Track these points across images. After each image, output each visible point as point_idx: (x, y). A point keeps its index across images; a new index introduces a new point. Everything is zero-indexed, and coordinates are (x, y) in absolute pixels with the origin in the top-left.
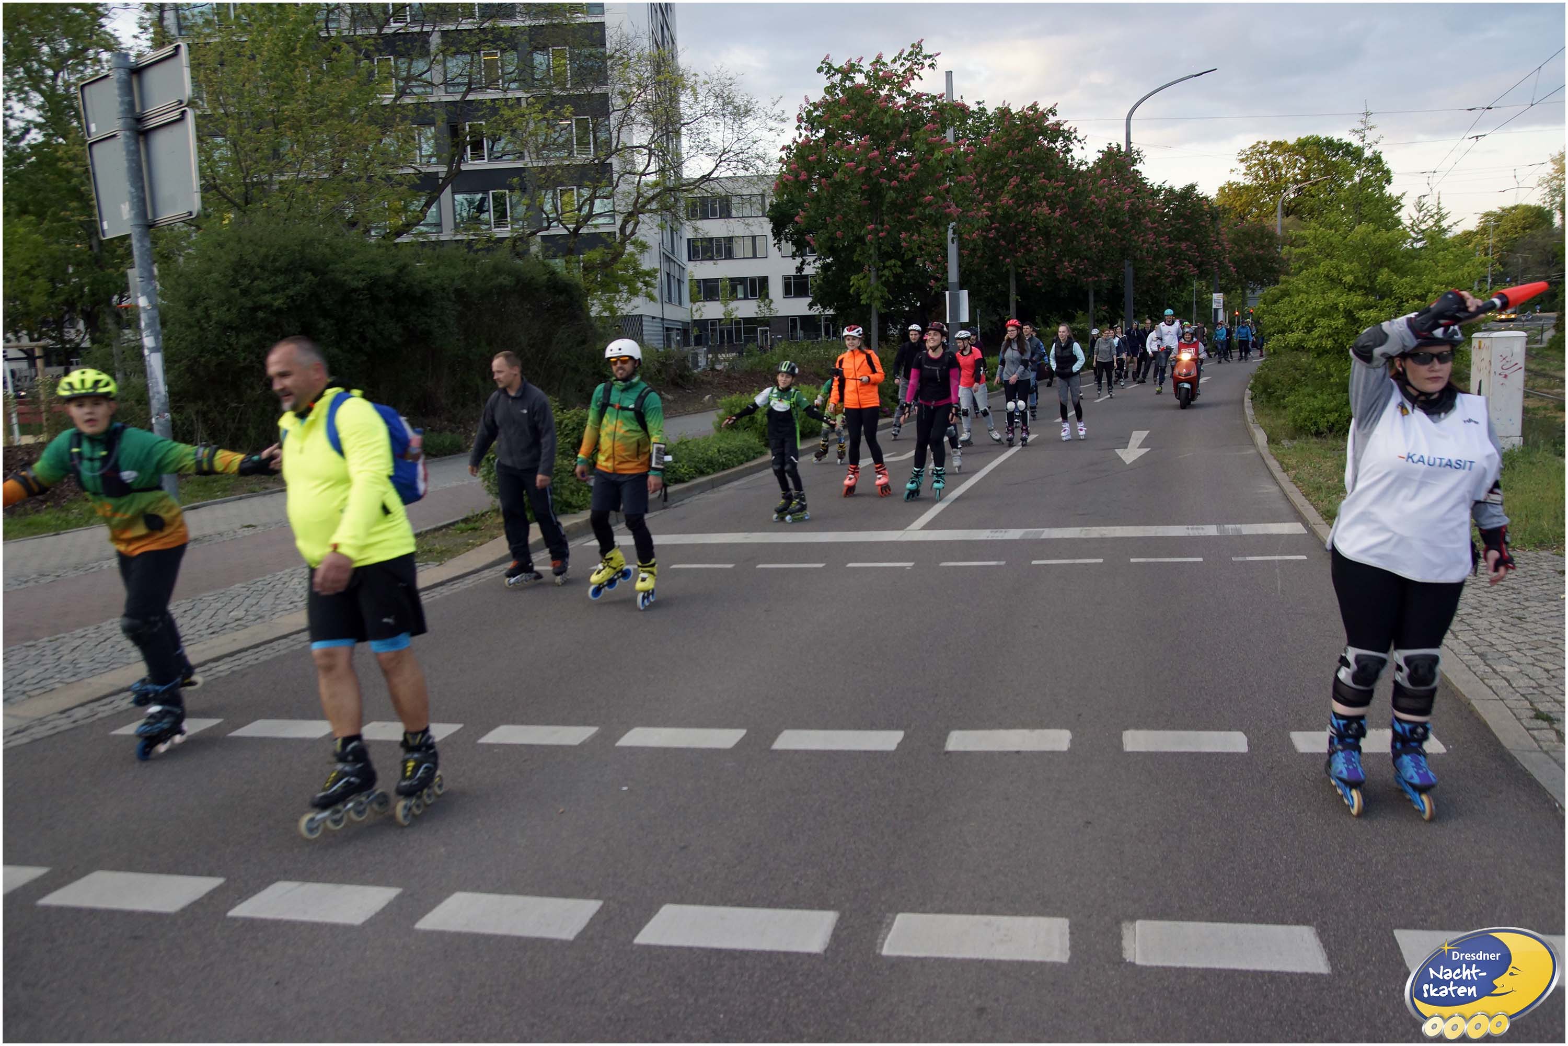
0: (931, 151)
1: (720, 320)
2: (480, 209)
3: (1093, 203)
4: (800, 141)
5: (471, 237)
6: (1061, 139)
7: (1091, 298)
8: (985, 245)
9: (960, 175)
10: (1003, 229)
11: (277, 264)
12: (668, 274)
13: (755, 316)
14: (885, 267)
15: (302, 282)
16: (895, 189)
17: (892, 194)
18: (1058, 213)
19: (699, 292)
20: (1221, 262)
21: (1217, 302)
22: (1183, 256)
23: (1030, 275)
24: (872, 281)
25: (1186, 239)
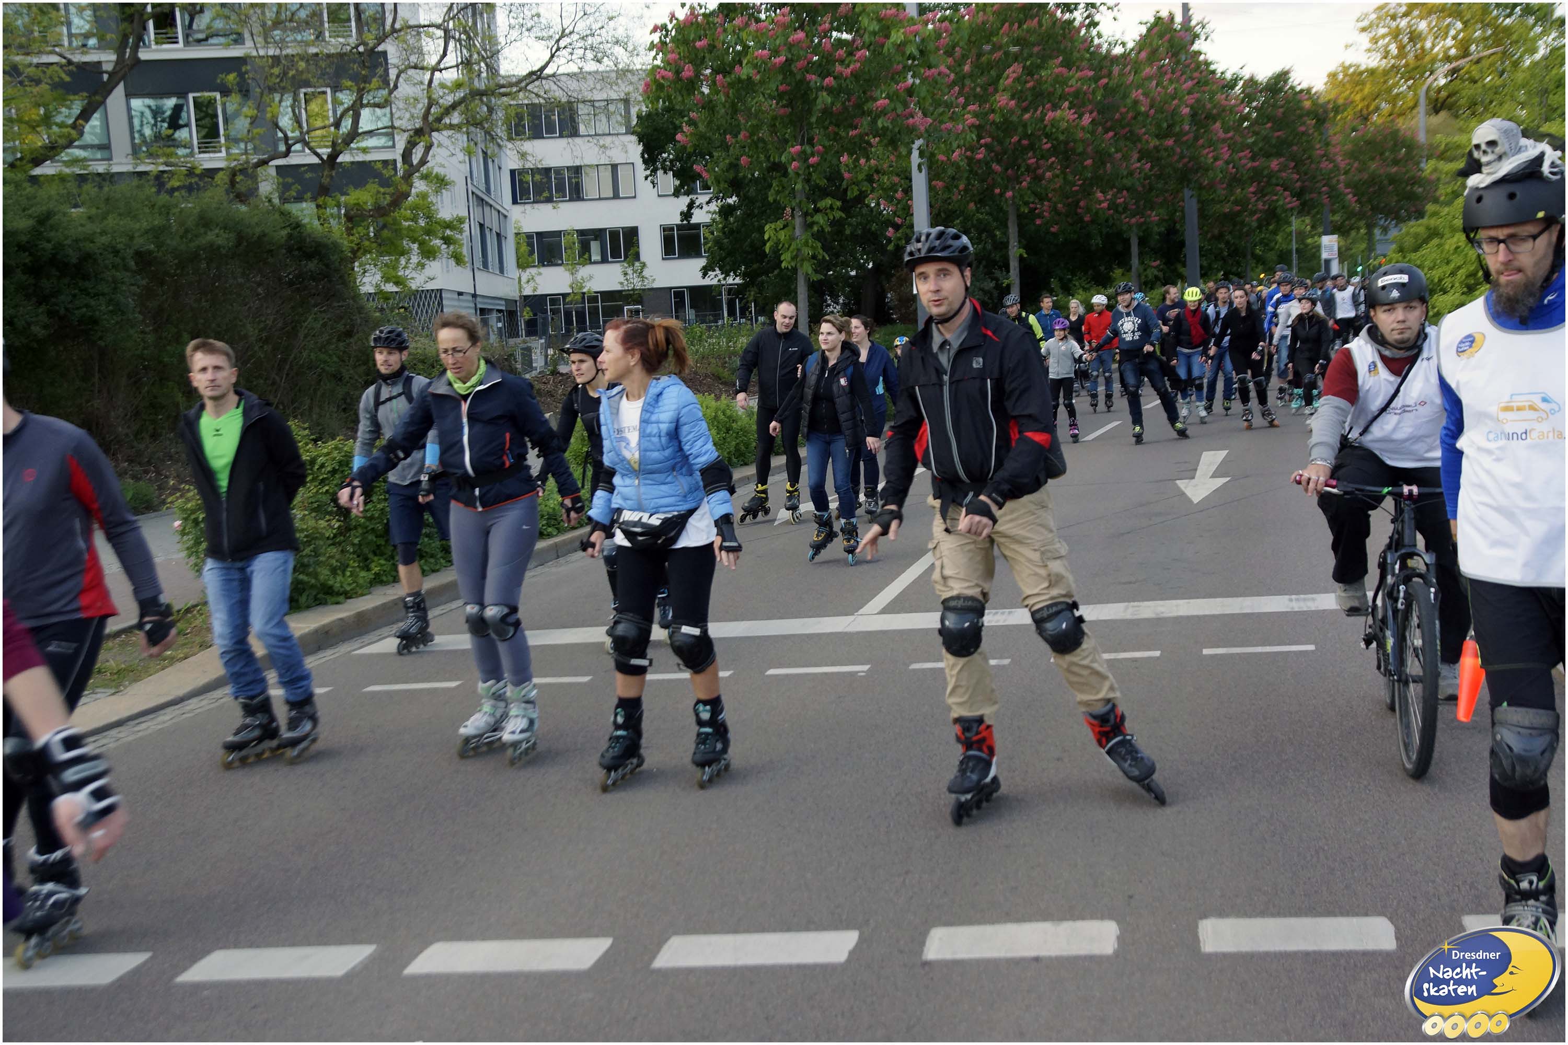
0: (883, 29)
1: (565, 295)
2: (175, 122)
3: (1135, 103)
4: (681, 15)
5: (162, 168)
7: (1135, 249)
8: (971, 171)
9: (929, 67)
10: (998, 148)
12: (482, 226)
13: (619, 288)
14: (817, 210)
16: (830, 90)
17: (825, 99)
18: (1086, 119)
19: (531, 253)
20: (1333, 188)
21: (1330, 248)
22: (1274, 181)
23: (1040, 216)
24: (798, 232)
25: (1279, 155)
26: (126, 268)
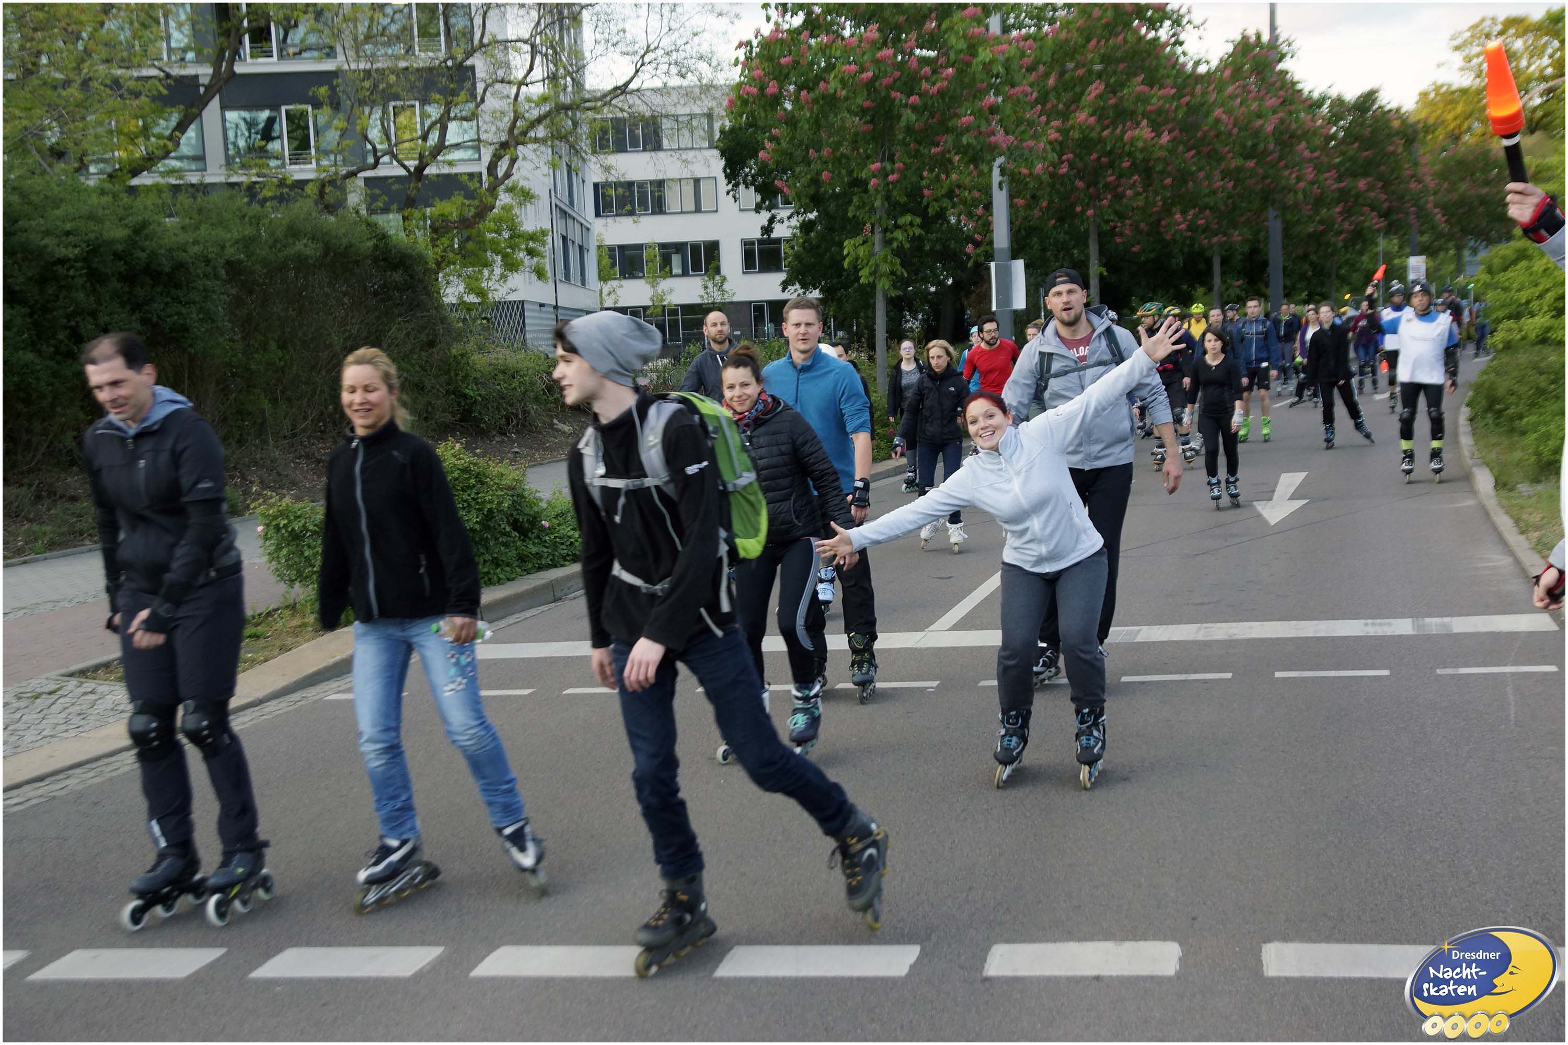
0: (971, 50)
1: (645, 308)
2: (267, 134)
3: (1218, 121)
4: (766, 32)
5: (254, 179)
6: (1167, 24)
8: (1053, 186)
9: (1012, 85)
10: (1080, 165)
12: (564, 239)
13: (698, 301)
14: (897, 227)
17: (909, 116)
18: (1165, 138)
19: (613, 265)
20: (1421, 208)
21: (1417, 269)
22: (1361, 200)
23: (1121, 234)
24: (877, 248)
25: (1365, 175)
26: (217, 277)
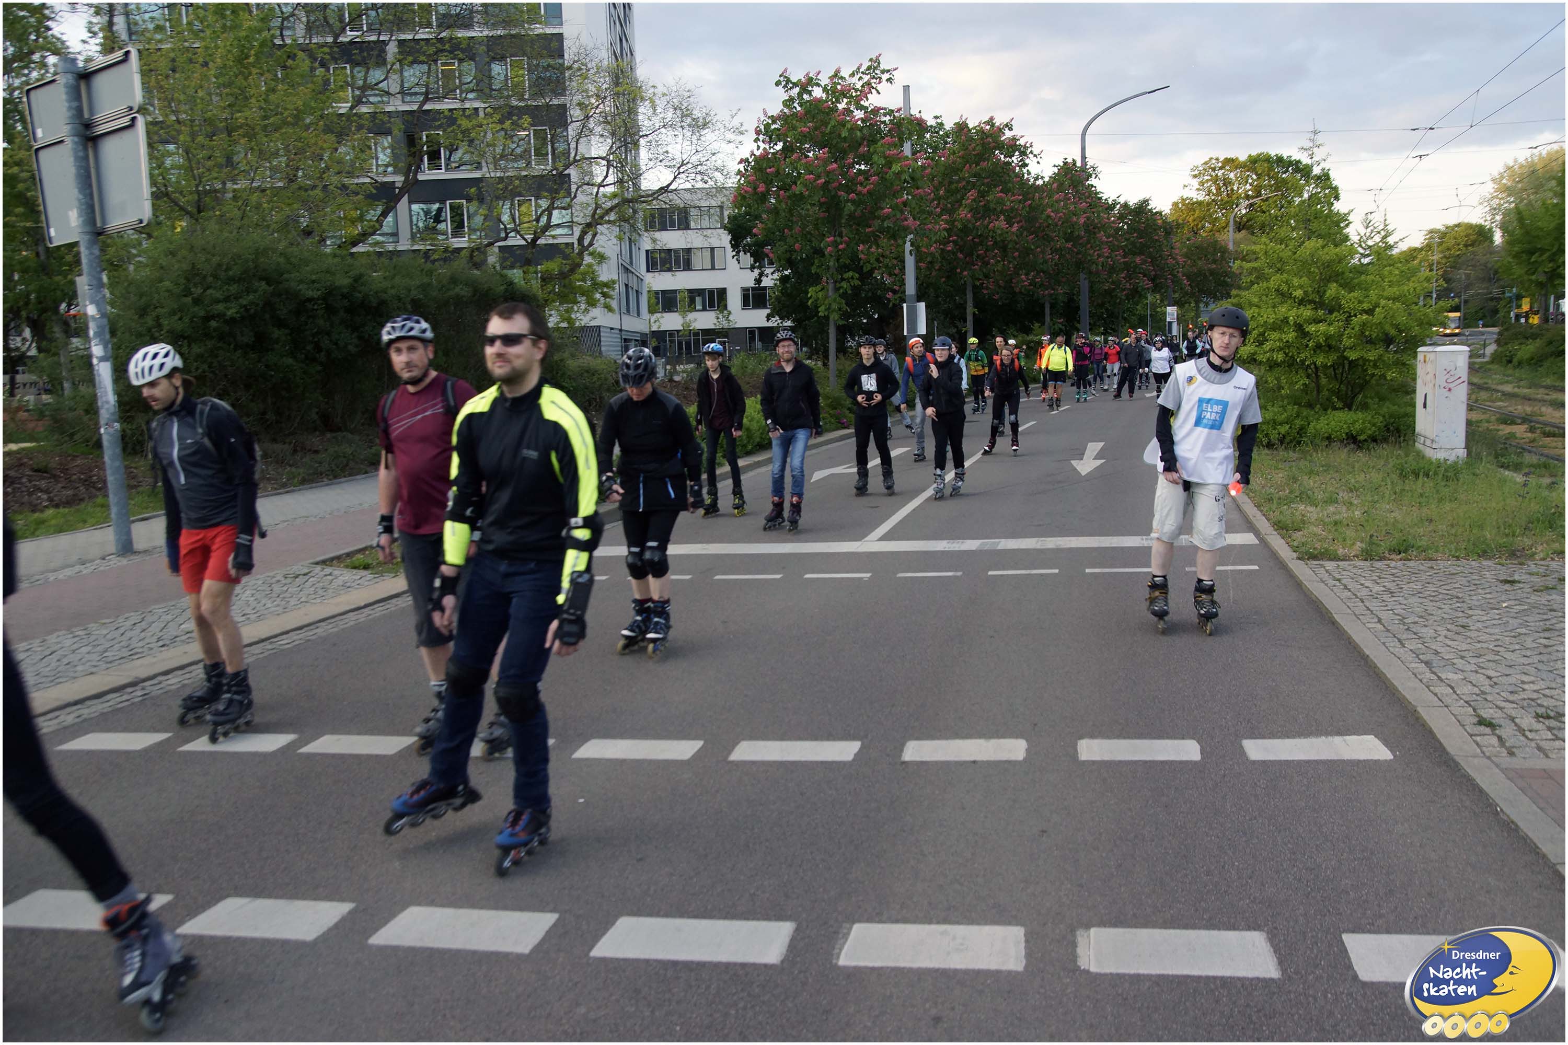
0: (889, 164)
1: (678, 331)
2: (438, 219)
3: (1049, 217)
4: (758, 153)
5: (428, 247)
6: (1017, 153)
7: (1047, 311)
8: (943, 258)
9: (918, 188)
10: (961, 243)
11: (231, 273)
12: (627, 286)
13: (713, 327)
14: (843, 279)
15: (255, 291)
16: (853, 202)
17: (850, 207)
18: (1015, 227)
19: (658, 303)
20: (1175, 276)
21: (1172, 315)
22: (1137, 270)
23: (987, 288)
24: (830, 293)
25: (1141, 253)
